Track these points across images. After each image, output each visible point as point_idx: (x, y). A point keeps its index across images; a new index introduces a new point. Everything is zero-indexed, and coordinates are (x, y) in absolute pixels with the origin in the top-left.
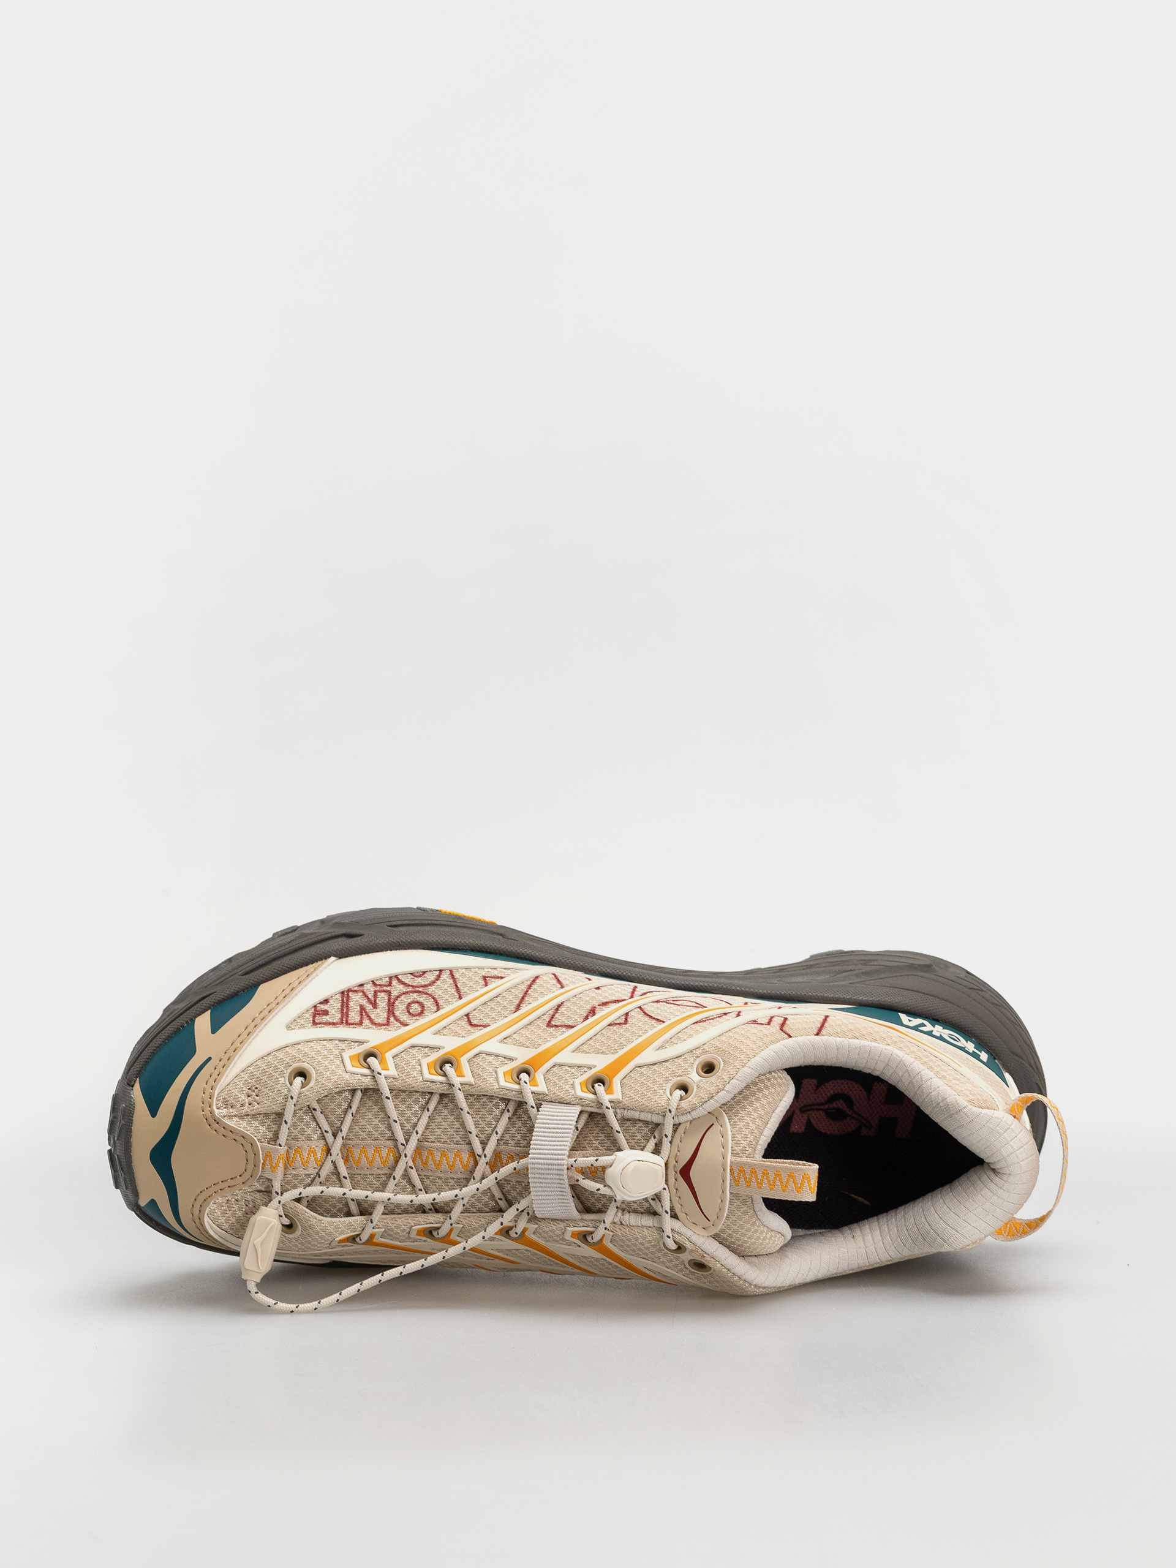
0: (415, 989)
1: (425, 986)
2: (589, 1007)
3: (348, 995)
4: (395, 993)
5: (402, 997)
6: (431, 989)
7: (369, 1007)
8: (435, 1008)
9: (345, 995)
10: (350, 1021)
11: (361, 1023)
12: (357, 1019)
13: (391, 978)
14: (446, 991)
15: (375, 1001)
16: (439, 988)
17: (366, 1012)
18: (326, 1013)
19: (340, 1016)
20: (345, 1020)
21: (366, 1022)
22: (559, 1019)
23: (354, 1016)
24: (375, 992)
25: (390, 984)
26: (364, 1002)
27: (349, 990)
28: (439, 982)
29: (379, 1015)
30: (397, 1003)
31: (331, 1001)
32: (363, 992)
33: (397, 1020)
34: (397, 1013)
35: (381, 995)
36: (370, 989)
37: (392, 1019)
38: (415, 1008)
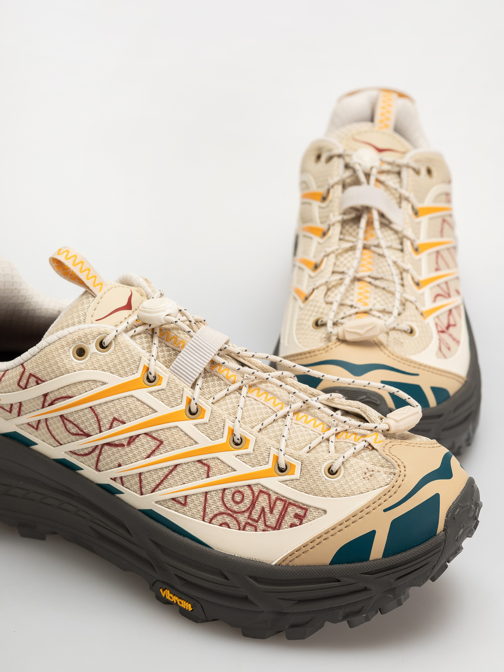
0: (232, 513)
1: (225, 514)
2: (132, 446)
3: (276, 525)
4: (247, 515)
5: (243, 509)
6: (222, 509)
7: (267, 510)
8: (226, 492)
9: (278, 527)
10: (283, 503)
11: (277, 499)
12: (278, 502)
13: (244, 529)
14: (215, 502)
15: (261, 513)
16: (218, 508)
17: (270, 506)
18: (296, 516)
19: (289, 509)
20: (287, 503)
21: (274, 497)
22: (154, 444)
23: (279, 506)
24: (257, 521)
25: (247, 523)
26: (269, 515)
27: (274, 529)
28: (216, 512)
29: (263, 501)
30: (248, 506)
31: (289, 524)
32: (266, 525)
33: (253, 492)
34: (251, 498)
35: (255, 517)
36: (261, 525)
37: (256, 494)
38: (238, 498)
